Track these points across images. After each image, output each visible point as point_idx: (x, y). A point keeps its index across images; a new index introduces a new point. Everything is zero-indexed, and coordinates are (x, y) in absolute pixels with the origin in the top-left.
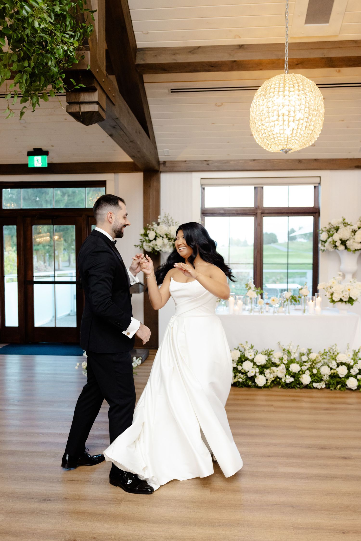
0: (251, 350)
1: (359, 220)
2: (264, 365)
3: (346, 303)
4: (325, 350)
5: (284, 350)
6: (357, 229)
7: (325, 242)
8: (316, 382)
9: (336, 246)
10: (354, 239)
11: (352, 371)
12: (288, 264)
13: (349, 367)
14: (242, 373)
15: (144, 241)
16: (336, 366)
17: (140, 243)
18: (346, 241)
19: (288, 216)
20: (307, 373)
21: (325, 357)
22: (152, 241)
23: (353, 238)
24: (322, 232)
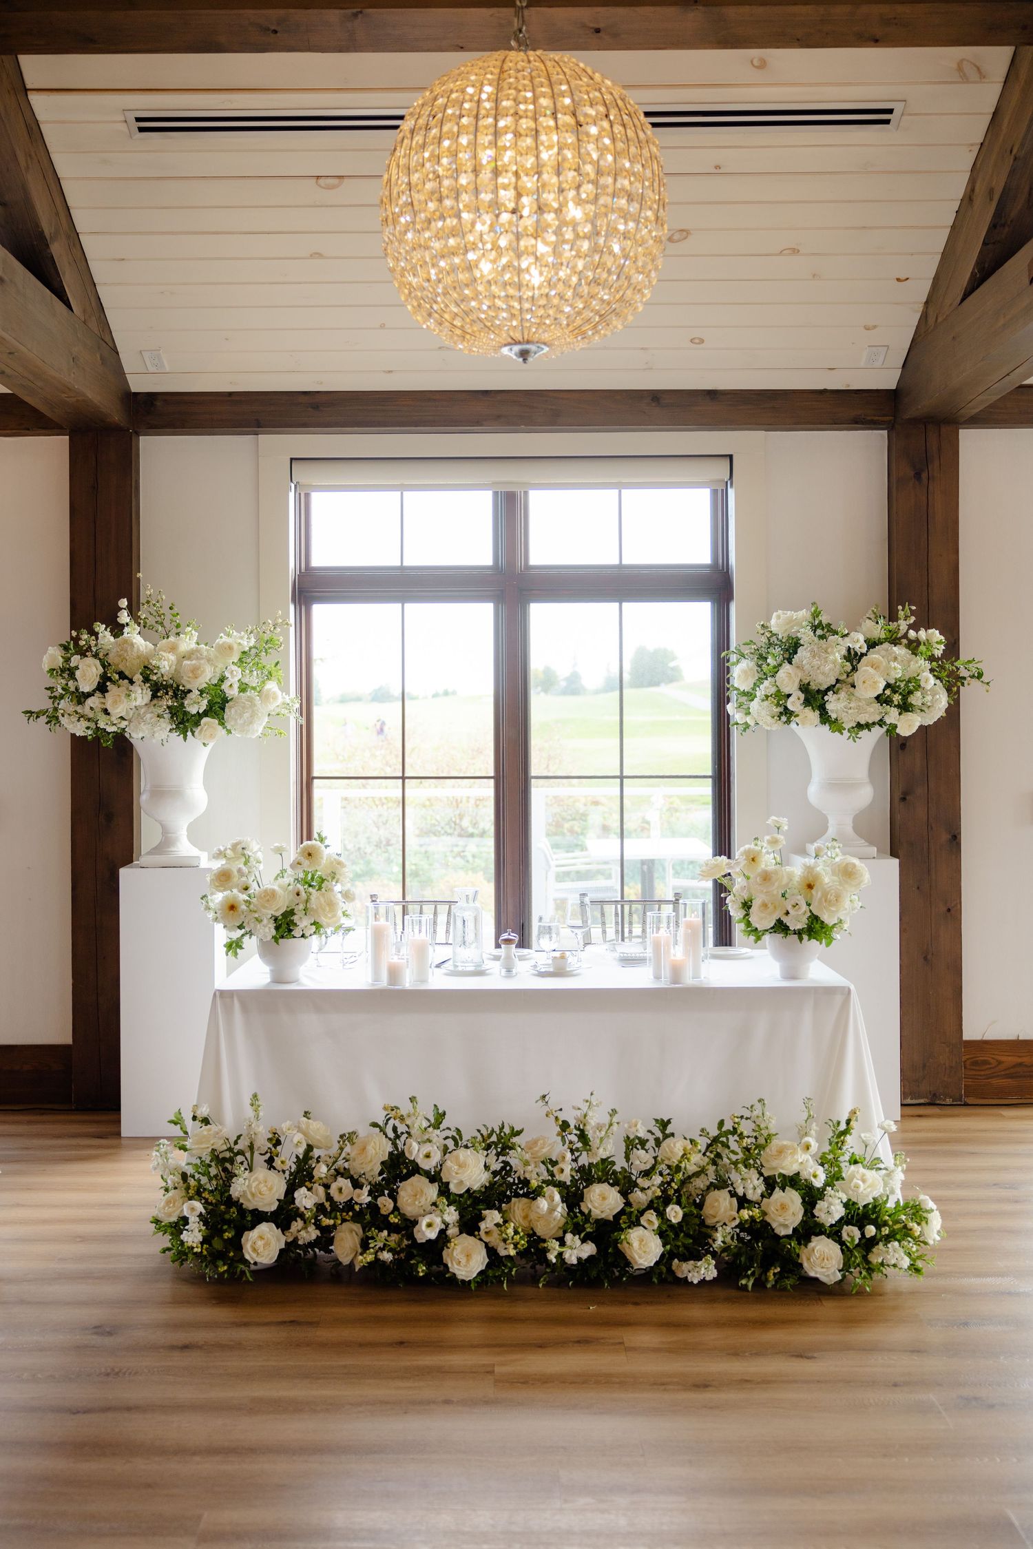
0: (435, 1134)
1: (872, 616)
2: (483, 1190)
3: (801, 939)
4: (721, 1123)
5: (565, 1126)
6: (864, 650)
7: (750, 695)
8: (684, 1259)
10: (854, 686)
11: (820, 1209)
12: (622, 777)
13: (811, 1197)
14: (393, 1229)
15: (62, 697)
16: (762, 1188)
17: (48, 704)
18: (825, 692)
19: (621, 601)
20: (650, 1222)
21: (720, 1149)
22: (89, 695)
23: (850, 680)
24: (738, 661)
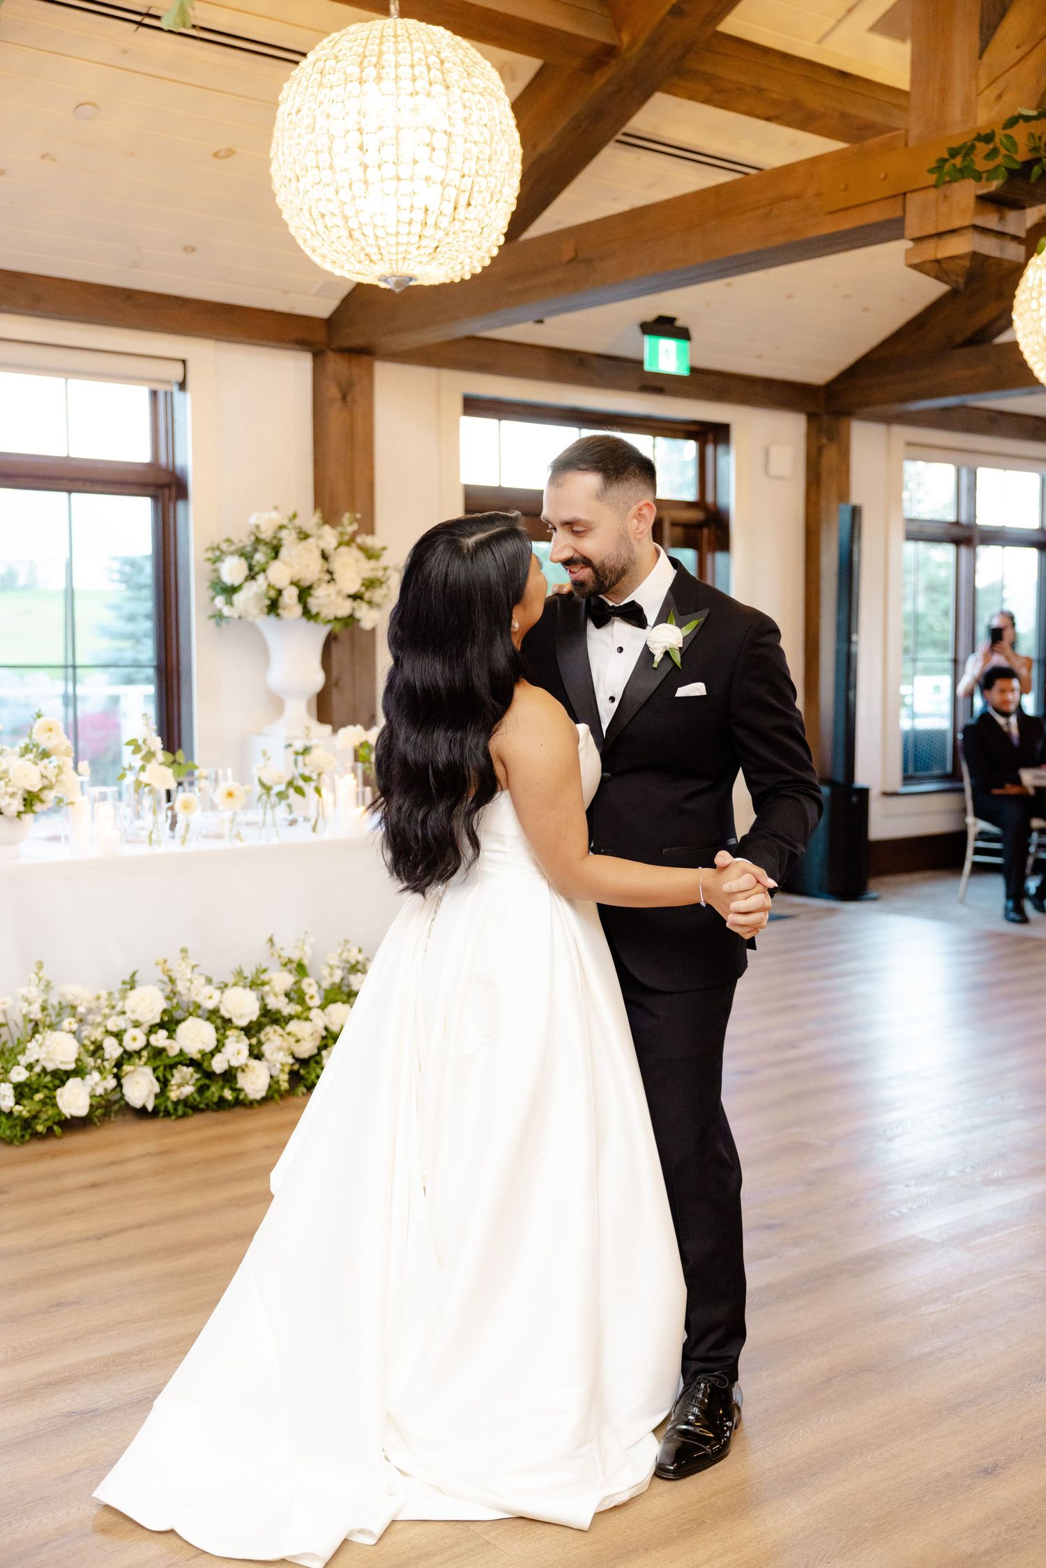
5: (287, 963)
9: (273, 607)
12: (74, 667)
19: (70, 491)
